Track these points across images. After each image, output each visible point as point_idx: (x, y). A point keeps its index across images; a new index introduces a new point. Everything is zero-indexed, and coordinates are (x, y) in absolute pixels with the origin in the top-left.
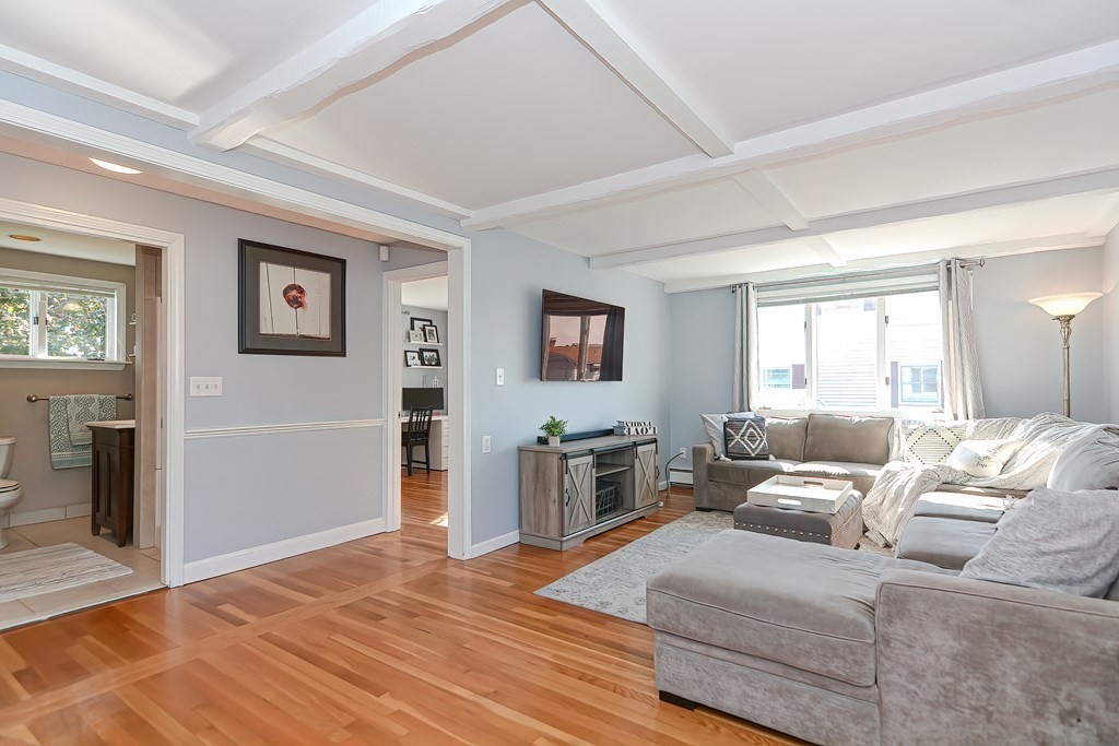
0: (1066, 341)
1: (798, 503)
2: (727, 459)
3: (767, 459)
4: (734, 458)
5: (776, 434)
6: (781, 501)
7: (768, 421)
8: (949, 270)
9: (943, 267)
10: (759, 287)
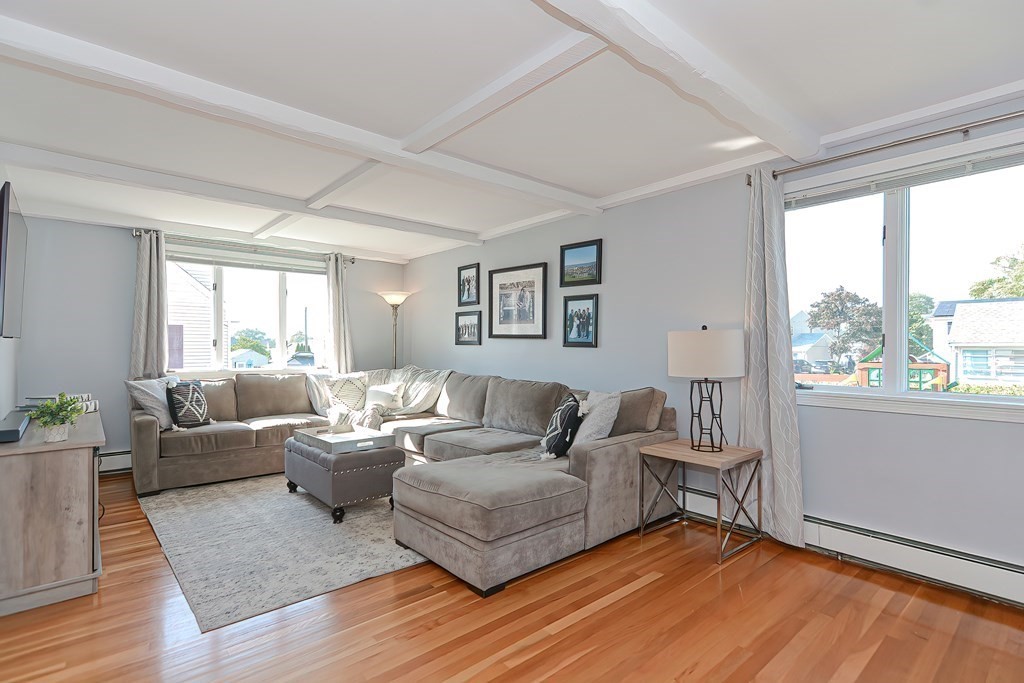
0: (395, 320)
1: (371, 443)
2: (181, 429)
3: (208, 424)
4: (188, 427)
5: (213, 396)
6: (359, 445)
7: (203, 384)
8: (337, 260)
9: (333, 258)
10: (171, 239)
